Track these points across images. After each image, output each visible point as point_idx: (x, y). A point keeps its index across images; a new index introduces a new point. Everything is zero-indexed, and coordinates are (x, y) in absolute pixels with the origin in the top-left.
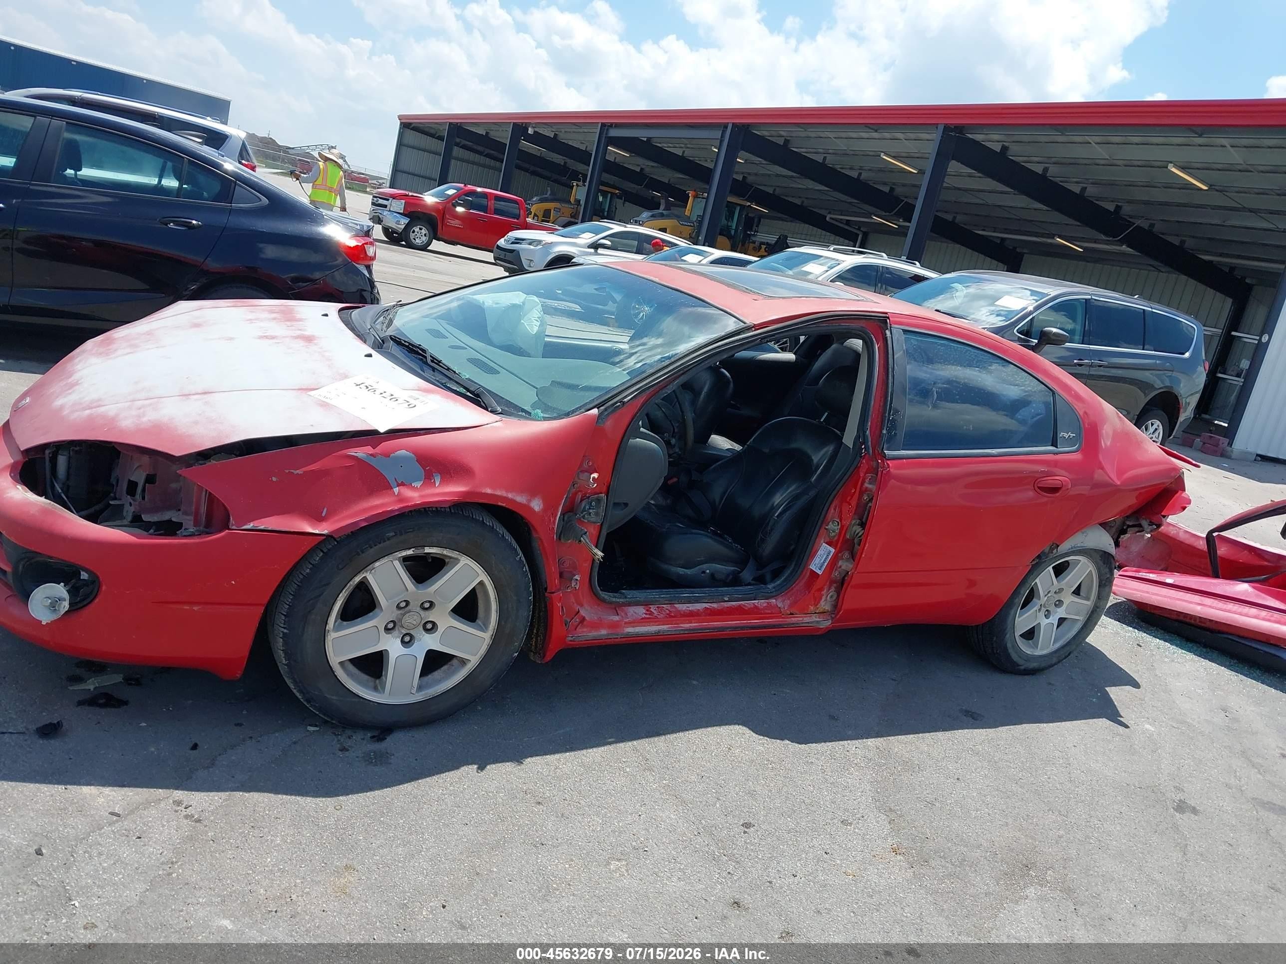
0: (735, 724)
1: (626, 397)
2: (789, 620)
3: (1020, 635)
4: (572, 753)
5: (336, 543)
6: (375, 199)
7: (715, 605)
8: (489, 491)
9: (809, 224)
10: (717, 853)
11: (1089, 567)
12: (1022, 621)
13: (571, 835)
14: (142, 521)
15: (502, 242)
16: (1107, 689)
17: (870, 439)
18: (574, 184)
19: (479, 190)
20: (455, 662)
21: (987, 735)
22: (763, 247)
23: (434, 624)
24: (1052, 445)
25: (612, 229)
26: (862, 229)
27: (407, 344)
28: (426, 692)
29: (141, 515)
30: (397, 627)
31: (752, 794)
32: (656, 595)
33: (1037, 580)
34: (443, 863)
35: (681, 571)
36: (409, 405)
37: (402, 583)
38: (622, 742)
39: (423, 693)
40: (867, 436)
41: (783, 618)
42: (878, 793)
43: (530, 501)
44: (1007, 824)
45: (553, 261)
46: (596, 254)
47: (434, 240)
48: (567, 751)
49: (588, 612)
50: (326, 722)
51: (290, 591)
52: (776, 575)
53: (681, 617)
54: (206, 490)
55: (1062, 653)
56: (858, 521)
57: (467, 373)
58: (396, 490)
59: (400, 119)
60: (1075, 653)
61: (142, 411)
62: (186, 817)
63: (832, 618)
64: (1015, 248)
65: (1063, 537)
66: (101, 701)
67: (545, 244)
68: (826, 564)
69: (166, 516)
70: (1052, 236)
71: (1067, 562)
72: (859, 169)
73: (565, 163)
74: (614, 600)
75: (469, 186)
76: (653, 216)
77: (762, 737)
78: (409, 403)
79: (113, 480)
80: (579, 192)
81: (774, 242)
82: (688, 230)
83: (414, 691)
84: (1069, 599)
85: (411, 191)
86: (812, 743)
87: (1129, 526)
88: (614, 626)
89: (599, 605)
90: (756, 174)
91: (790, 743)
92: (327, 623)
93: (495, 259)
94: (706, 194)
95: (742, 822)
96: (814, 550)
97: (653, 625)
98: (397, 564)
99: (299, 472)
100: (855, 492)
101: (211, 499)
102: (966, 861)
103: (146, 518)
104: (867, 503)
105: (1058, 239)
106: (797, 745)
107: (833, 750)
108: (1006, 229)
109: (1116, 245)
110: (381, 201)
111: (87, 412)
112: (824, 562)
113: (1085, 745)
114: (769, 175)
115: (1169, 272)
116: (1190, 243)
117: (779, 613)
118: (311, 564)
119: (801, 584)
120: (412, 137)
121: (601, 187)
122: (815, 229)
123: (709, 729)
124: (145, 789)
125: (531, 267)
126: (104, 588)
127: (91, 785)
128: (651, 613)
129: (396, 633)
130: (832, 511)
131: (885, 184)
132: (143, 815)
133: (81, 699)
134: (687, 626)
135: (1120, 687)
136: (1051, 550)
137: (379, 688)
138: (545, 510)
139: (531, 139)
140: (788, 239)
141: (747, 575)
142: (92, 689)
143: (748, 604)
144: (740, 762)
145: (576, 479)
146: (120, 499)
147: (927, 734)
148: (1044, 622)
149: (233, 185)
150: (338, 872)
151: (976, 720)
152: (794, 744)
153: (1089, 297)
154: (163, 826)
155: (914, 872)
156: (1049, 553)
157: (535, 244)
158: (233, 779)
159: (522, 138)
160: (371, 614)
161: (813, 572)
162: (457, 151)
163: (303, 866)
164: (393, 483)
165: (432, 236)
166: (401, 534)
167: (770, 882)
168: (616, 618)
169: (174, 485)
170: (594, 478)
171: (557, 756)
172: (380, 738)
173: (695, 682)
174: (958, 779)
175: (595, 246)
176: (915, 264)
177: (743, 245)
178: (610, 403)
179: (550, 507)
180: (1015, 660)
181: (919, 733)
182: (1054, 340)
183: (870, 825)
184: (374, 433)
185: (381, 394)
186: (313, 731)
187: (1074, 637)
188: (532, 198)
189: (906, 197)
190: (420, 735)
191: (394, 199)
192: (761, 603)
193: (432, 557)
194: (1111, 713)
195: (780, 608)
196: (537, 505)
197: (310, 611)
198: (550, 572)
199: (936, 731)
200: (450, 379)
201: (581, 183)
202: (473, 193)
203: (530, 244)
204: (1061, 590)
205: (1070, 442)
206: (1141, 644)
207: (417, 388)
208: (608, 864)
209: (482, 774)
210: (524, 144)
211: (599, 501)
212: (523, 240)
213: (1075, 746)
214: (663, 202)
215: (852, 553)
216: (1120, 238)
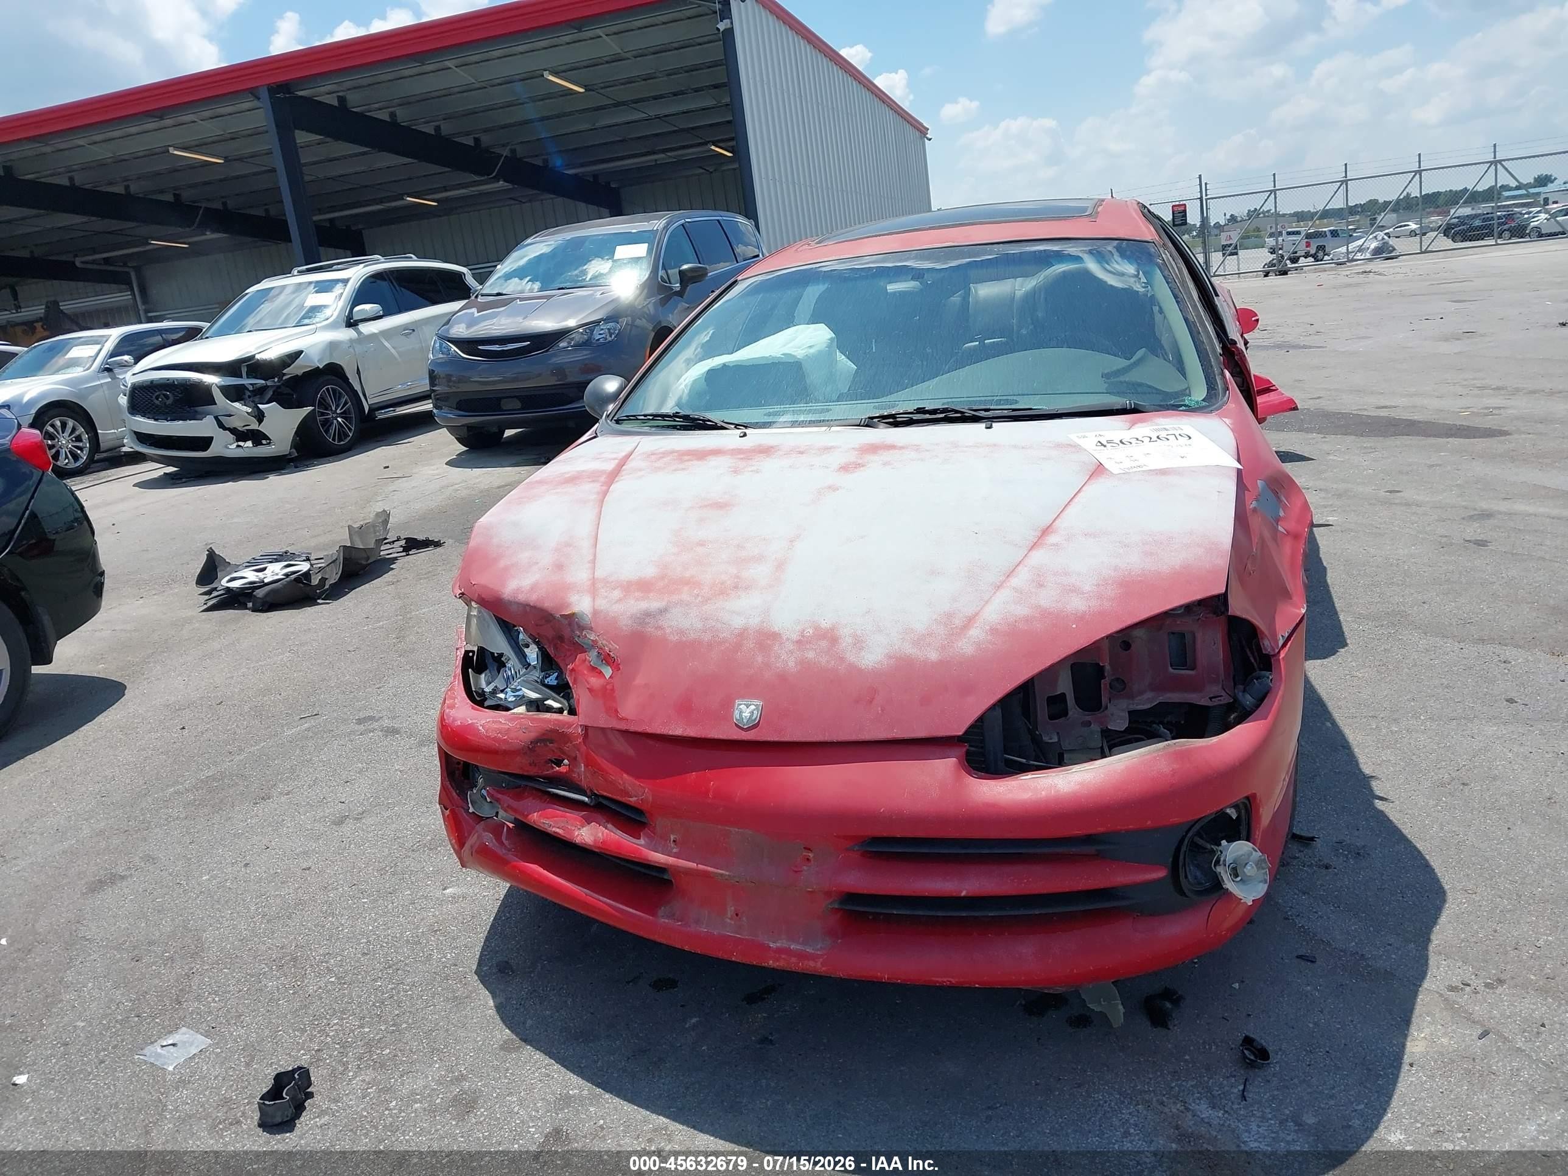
26: (132, 264)
36: (1182, 436)
62: (1489, 987)
64: (350, 226)
66: (1169, 1005)
70: (400, 197)
72: (125, 181)
78: (1176, 435)
105: (408, 199)
109: (493, 183)
131: (165, 191)
133: (1149, 1022)
142: (1126, 1010)
146: (1046, 732)
164: (1274, 523)
182: (694, 278)
185: (1140, 441)
189: (205, 201)
216: (494, 174)
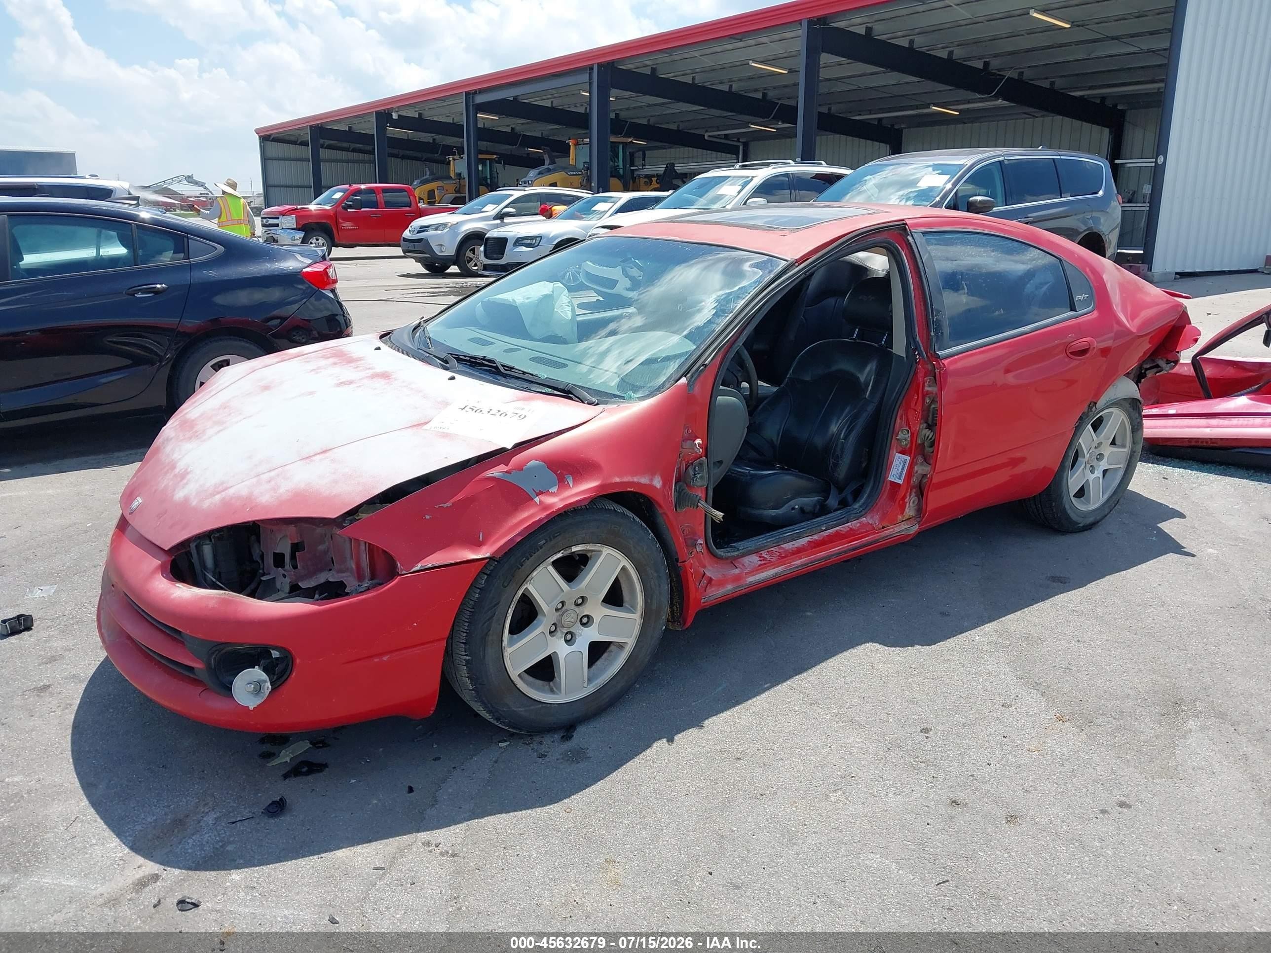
0: (865, 642)
1: (706, 360)
2: (883, 534)
3: (1074, 496)
4: (741, 706)
5: (496, 563)
6: (264, 220)
7: (815, 537)
8: (618, 480)
9: (689, 147)
10: (914, 763)
11: (1121, 416)
12: (1073, 482)
13: (781, 780)
14: (300, 588)
15: (407, 234)
16: (1159, 525)
17: (921, 344)
18: (450, 159)
19: (363, 187)
20: (612, 647)
21: (1081, 595)
22: (654, 179)
23: (588, 616)
24: (1071, 310)
25: (512, 195)
26: (741, 140)
27: (468, 358)
28: (596, 682)
29: (298, 584)
30: (558, 629)
31: (914, 702)
32: (763, 540)
33: (1080, 441)
34: (688, 835)
35: (773, 512)
36: (520, 417)
37: (556, 583)
38: (778, 684)
39: (594, 683)
40: (918, 342)
41: (878, 533)
42: (1018, 671)
43: (651, 480)
44: (1141, 670)
45: (462, 242)
46: (504, 225)
47: (333, 248)
48: (734, 706)
49: (711, 572)
50: (512, 735)
51: (464, 619)
52: (857, 495)
53: (791, 555)
54: (365, 543)
55: (1111, 502)
56: (925, 425)
57: (544, 373)
58: (537, 500)
59: (257, 133)
60: (1122, 500)
61: (273, 483)
62: (442, 854)
63: (919, 522)
64: (893, 125)
65: (1098, 394)
66: (305, 770)
67: (451, 226)
68: (904, 473)
69: (322, 578)
70: (928, 106)
71: (1101, 416)
72: (729, 82)
73: (434, 140)
74: (729, 554)
75: (354, 185)
76: (540, 173)
77: (894, 648)
78: (518, 415)
79: (256, 557)
80: (459, 166)
81: (663, 172)
82: (577, 179)
83: (586, 684)
84: (1108, 450)
85: (299, 204)
86: (939, 642)
87: (1147, 369)
88: (737, 578)
89: (717, 563)
90: (628, 109)
91: (921, 647)
92: (502, 641)
93: (404, 252)
94: (588, 140)
95: (919, 729)
96: (889, 462)
97: (770, 569)
98: (551, 569)
99: (449, 504)
100: (918, 397)
101: (371, 549)
102: (1124, 712)
103: (303, 585)
104: (930, 405)
105: (933, 108)
106: (927, 647)
107: (959, 643)
108: (880, 109)
109: (992, 101)
110: (271, 221)
111: (218, 498)
112: (902, 471)
113: (1168, 581)
114: (641, 107)
115: (1043, 116)
116: (1059, 84)
117: (873, 530)
118: (479, 588)
119: (884, 497)
120: (275, 149)
121: (480, 156)
122: (695, 150)
123: (845, 653)
124: (391, 839)
125: (442, 252)
126: (298, 661)
127: (341, 848)
128: (765, 559)
129: (559, 634)
130: (898, 420)
131: (756, 90)
132: (403, 863)
133: (284, 772)
134: (798, 562)
135: (1169, 521)
136: (1090, 408)
137: (555, 689)
138: (664, 485)
139: (396, 124)
140: (676, 165)
141: (832, 502)
142: (289, 761)
143: (844, 528)
144: (888, 676)
145: (681, 450)
146: (270, 574)
147: (1031, 608)
148: (1092, 477)
149: (186, 239)
150: (603, 868)
151: (1065, 583)
152: (925, 647)
153: (1001, 158)
154: (427, 868)
155: (1086, 734)
156: (1088, 412)
157: (441, 228)
158: (461, 810)
159: (388, 125)
160: (535, 622)
161: (893, 484)
162: (324, 153)
163: (569, 871)
164: (532, 494)
165: (330, 243)
166: (551, 540)
167: (972, 776)
168: (737, 571)
169: (321, 548)
170: (699, 444)
171: (729, 712)
172: (567, 737)
173: (809, 614)
174: (1078, 641)
175: (501, 216)
176: (821, 164)
177: (634, 182)
178: (695, 368)
179: (666, 482)
180: (1074, 519)
181: (1024, 609)
182: (982, 208)
183: (1028, 702)
184: (503, 450)
185: (489, 412)
186: (506, 746)
187: (1119, 485)
188: (413, 181)
189: (779, 99)
190: (600, 724)
191: (283, 215)
192: (854, 524)
193: (578, 554)
194: (1175, 547)
195: (871, 524)
196: (657, 483)
197: (487, 633)
198: (677, 542)
199: (1037, 603)
200: (531, 382)
201: (457, 157)
202: (359, 192)
203: (436, 229)
204: (1100, 444)
205: (1086, 303)
206: (1166, 477)
207: (515, 399)
208: (827, 797)
209: (674, 745)
210: (392, 131)
211: (701, 464)
212: (428, 226)
213: (1160, 585)
214: (546, 157)
215: (924, 455)
216: (993, 94)
